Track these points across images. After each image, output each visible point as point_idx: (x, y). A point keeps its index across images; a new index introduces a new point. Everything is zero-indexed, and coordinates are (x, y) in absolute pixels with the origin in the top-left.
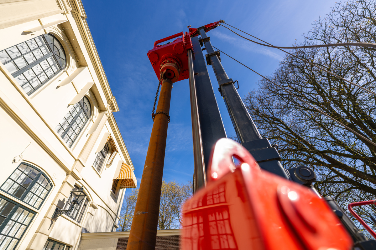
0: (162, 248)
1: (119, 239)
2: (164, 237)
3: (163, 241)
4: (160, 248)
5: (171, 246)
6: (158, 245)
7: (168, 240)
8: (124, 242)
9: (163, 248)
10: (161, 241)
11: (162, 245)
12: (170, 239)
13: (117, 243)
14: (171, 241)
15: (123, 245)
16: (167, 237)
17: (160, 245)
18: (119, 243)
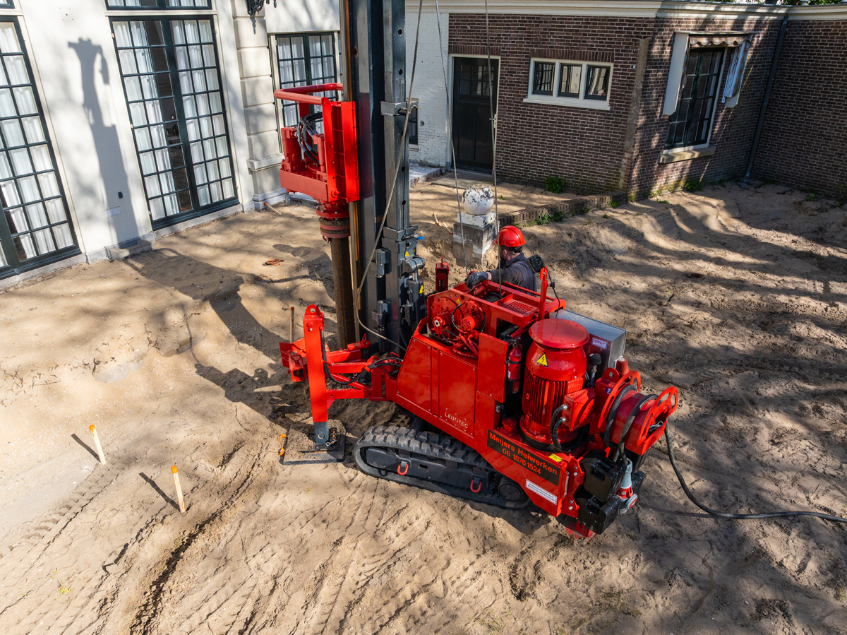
0: (562, 48)
1: (451, 16)
2: (569, 18)
3: (565, 30)
4: (556, 47)
5: (587, 45)
6: (551, 40)
7: (581, 27)
8: (464, 24)
9: (566, 48)
10: (562, 30)
11: (563, 41)
12: (587, 27)
13: (448, 27)
14: (589, 31)
15: (463, 31)
16: (578, 18)
17: (557, 40)
18: (454, 27)
